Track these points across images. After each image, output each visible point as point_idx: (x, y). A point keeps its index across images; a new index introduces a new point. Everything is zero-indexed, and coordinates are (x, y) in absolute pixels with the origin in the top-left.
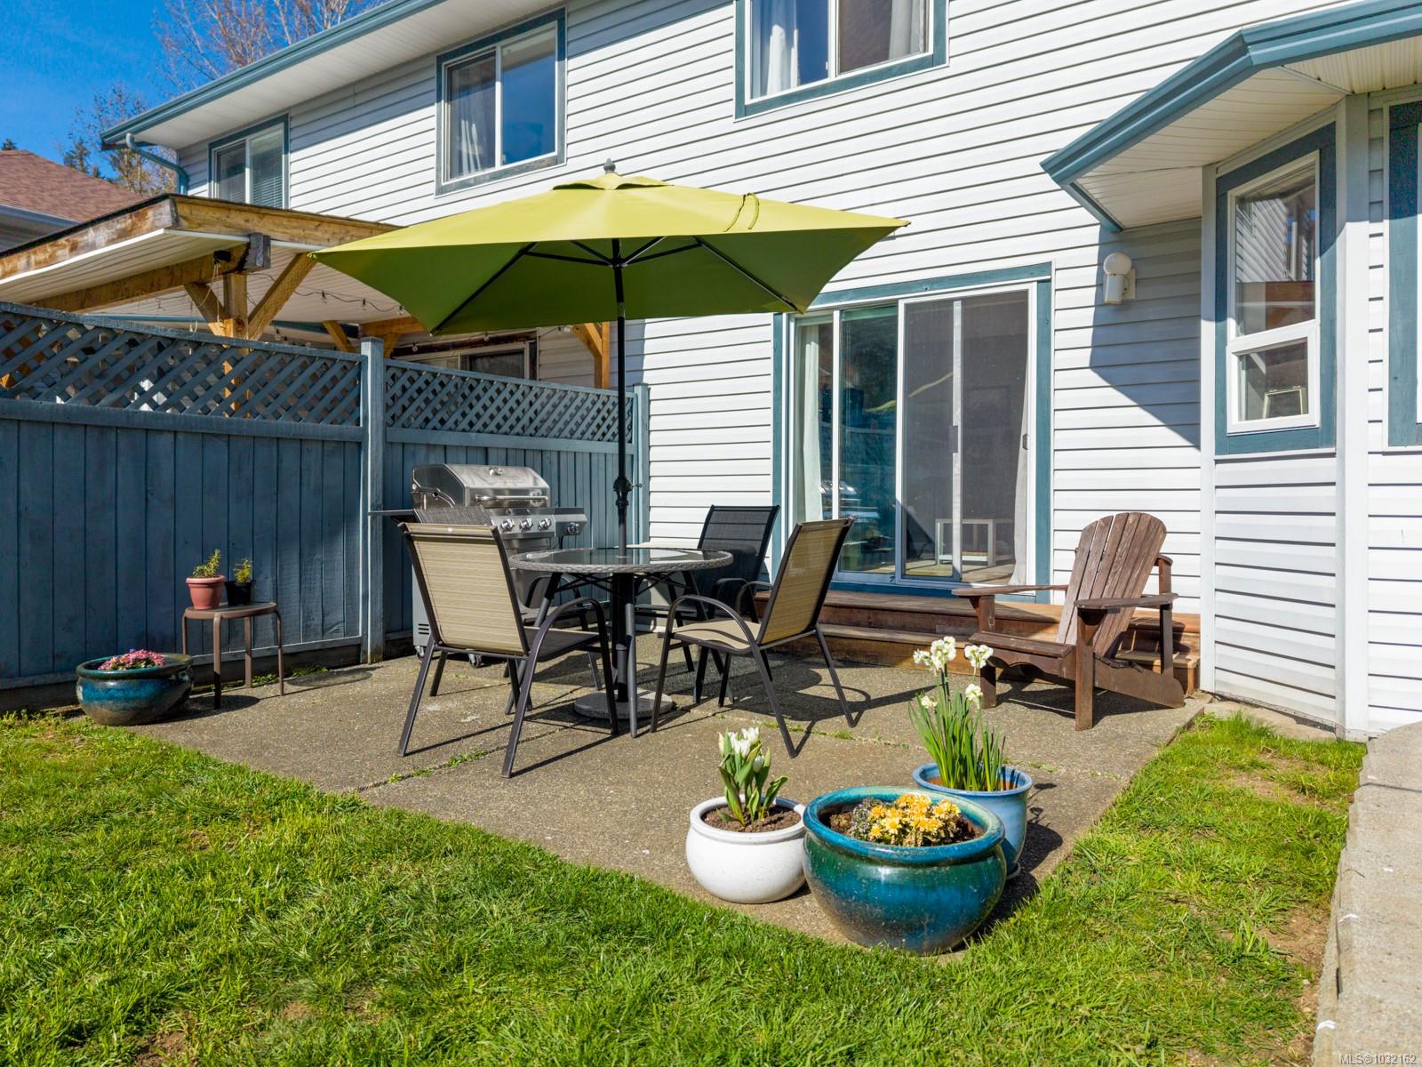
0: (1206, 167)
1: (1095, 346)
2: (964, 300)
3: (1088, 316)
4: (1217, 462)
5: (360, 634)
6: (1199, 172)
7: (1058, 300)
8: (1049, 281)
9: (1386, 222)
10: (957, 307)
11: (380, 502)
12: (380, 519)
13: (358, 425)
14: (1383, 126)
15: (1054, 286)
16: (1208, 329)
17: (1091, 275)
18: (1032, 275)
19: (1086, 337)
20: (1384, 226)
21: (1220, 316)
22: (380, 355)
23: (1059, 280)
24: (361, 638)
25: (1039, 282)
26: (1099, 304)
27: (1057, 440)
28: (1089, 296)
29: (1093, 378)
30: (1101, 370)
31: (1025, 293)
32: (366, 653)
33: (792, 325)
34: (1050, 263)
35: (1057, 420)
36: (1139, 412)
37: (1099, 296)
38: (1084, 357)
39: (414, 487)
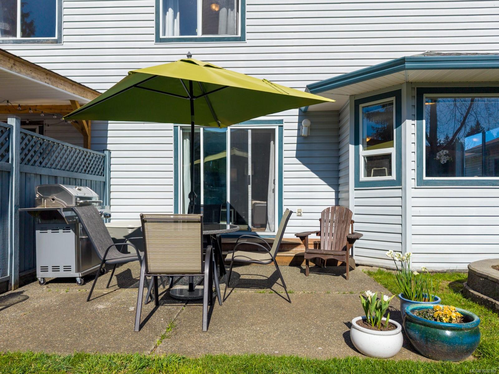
0: (351, 96)
1: (297, 150)
2: (252, 130)
3: (295, 140)
4: (355, 190)
5: (9, 275)
6: (349, 96)
7: (285, 133)
8: (282, 126)
9: (416, 121)
10: (250, 131)
11: (18, 204)
12: (18, 212)
13: (9, 162)
14: (415, 93)
15: (284, 128)
16: (352, 148)
17: (296, 126)
18: (277, 123)
19: (294, 147)
20: (415, 122)
21: (356, 143)
22: (19, 124)
23: (285, 126)
24: (9, 277)
25: (279, 126)
26: (299, 136)
27: (285, 181)
28: (295, 133)
29: (297, 161)
30: (299, 158)
31: (274, 130)
32: (11, 284)
33: (181, 131)
34: (283, 120)
35: (285, 174)
36: (311, 173)
37: (298, 133)
38: (294, 153)
39: (37, 196)
